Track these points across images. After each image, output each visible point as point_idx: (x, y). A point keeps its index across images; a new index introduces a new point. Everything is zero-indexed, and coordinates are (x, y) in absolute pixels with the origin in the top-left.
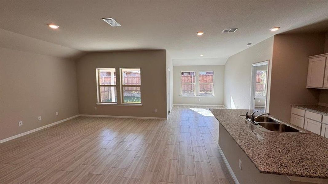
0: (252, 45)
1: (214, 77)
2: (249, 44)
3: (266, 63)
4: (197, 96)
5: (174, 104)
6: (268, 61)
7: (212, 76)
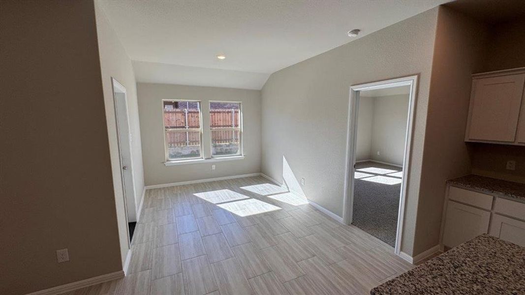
0: (361, 35)
1: (240, 116)
2: (356, 31)
3: (410, 82)
4: (207, 160)
5: (149, 187)
6: (415, 77)
7: (238, 112)
